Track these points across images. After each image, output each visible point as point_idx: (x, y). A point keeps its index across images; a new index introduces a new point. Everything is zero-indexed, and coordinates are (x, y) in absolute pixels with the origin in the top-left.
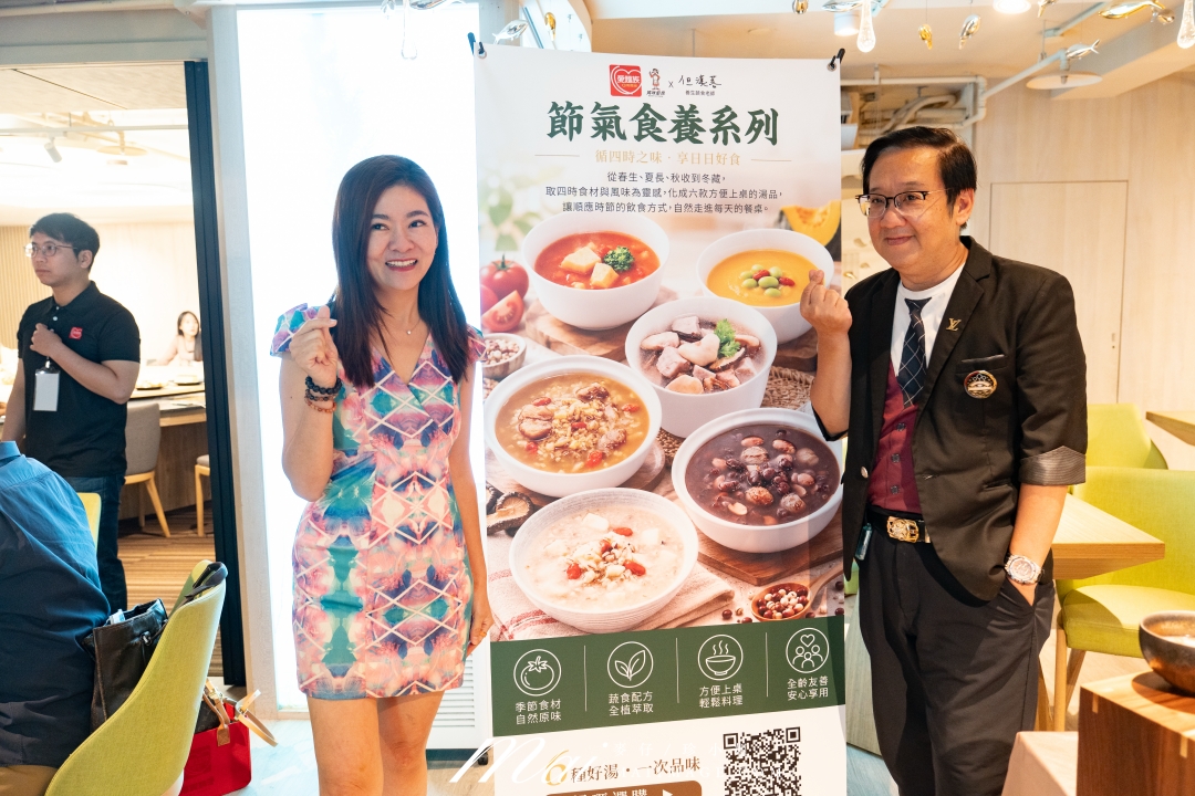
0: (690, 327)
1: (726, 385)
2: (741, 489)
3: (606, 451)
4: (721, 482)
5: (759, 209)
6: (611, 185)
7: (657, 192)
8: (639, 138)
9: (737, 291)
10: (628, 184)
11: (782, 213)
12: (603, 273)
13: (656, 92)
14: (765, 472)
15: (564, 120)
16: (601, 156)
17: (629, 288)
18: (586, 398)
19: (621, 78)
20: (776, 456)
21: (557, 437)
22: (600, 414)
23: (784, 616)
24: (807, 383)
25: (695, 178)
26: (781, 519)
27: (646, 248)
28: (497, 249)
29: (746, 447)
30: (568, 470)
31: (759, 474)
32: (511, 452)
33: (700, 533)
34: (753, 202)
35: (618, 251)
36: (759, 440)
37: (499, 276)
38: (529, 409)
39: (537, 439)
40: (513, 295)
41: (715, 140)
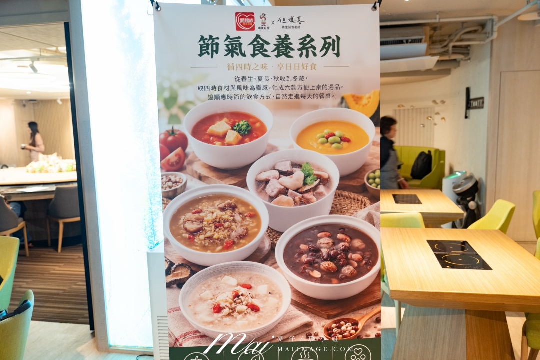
0: (286, 167)
1: (308, 202)
2: (317, 263)
3: (236, 240)
4: (305, 258)
5: (328, 96)
6: (237, 84)
7: (266, 88)
8: (254, 55)
9: (315, 146)
10: (247, 83)
11: (343, 99)
12: (232, 136)
13: (264, 28)
14: (332, 253)
15: (208, 47)
16: (230, 67)
17: (248, 144)
18: (223, 210)
19: (242, 20)
20: (339, 243)
21: (206, 232)
22: (232, 218)
23: (344, 337)
24: (358, 200)
25: (289, 78)
26: (342, 281)
27: (259, 121)
28: (169, 123)
29: (321, 238)
30: (213, 251)
31: (329, 254)
32: (179, 240)
33: (292, 288)
34: (325, 92)
35: (242, 123)
36: (328, 234)
37: (170, 139)
38: (189, 216)
39: (194, 233)
40: (179, 150)
41: (301, 55)
